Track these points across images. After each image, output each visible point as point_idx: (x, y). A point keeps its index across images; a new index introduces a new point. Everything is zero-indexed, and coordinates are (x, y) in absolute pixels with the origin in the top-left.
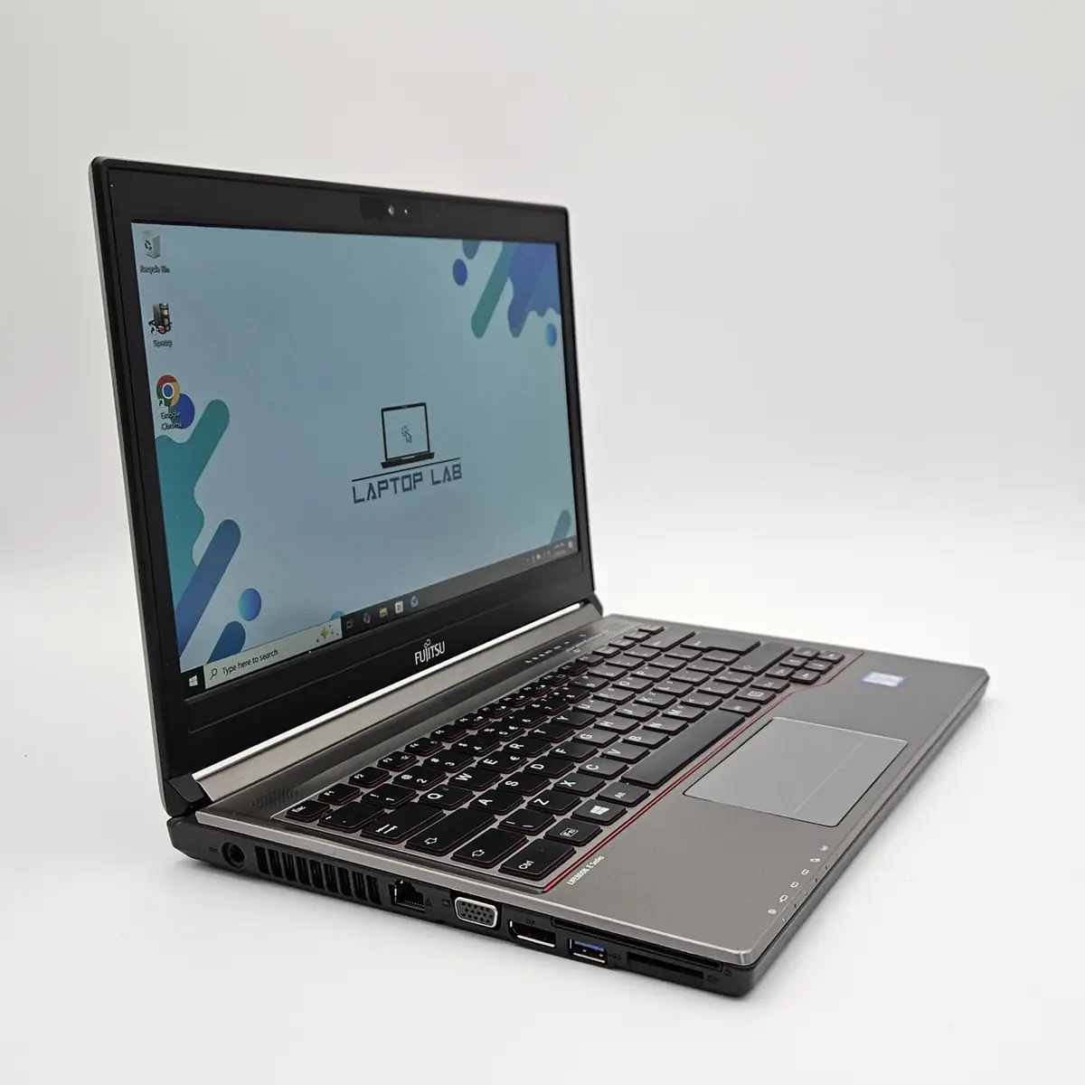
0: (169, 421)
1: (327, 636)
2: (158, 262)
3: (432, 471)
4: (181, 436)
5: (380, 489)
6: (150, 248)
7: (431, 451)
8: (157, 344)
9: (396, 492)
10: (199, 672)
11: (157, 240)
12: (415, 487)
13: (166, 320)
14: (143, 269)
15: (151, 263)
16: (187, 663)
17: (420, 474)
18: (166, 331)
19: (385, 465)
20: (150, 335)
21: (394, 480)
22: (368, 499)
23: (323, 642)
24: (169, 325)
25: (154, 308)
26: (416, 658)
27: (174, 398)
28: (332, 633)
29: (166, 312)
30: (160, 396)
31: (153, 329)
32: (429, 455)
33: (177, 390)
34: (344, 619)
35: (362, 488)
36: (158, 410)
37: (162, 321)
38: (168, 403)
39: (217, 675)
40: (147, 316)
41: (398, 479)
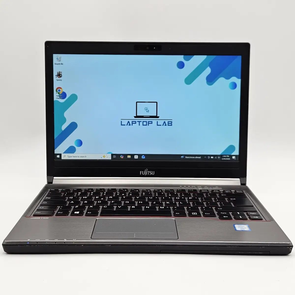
0: (58, 97)
1: (105, 157)
2: (60, 63)
3: (157, 122)
4: (62, 101)
5: (132, 123)
6: (58, 59)
7: (158, 116)
8: (58, 80)
9: (139, 125)
10: (60, 155)
11: (60, 58)
12: (148, 125)
13: (61, 75)
14: (55, 64)
15: (58, 62)
16: (56, 151)
17: (152, 122)
18: (60, 77)
19: (135, 117)
20: (55, 78)
21: (139, 122)
22: (127, 125)
23: (103, 158)
24: (61, 76)
26: (141, 173)
27: (61, 92)
28: (107, 157)
29: (61, 73)
30: (57, 91)
31: (57, 77)
32: (156, 117)
33: (62, 90)
34: (112, 155)
35: (125, 122)
36: (56, 95)
37: (59, 75)
38: (59, 93)
39: (65, 157)
40: (55, 73)
41: (141, 122)
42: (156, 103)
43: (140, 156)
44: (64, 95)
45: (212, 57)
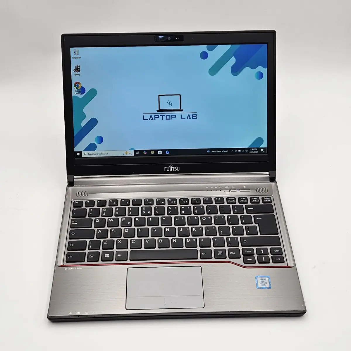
0: (77, 93)
1: (128, 154)
2: (78, 56)
3: (181, 115)
4: (80, 96)
5: (155, 118)
6: (76, 53)
8: (76, 75)
9: (162, 119)
10: (81, 153)
11: (78, 51)
12: (172, 119)
13: (79, 69)
14: (73, 58)
15: (75, 56)
16: (76, 149)
17: (175, 115)
18: (78, 72)
19: (158, 111)
20: (73, 73)
21: (162, 116)
22: (150, 119)
23: (125, 155)
24: (79, 70)
25: (75, 66)
26: (165, 169)
27: (79, 87)
28: (130, 154)
29: (79, 68)
30: (75, 86)
31: (74, 71)
32: (180, 110)
33: (81, 85)
34: (135, 151)
35: (147, 117)
36: (74, 90)
37: (77, 69)
38: (77, 88)
39: (86, 154)
40: (73, 68)
41: (164, 115)
42: (179, 96)
43: (164, 151)
44: (82, 90)
45: (237, 46)
